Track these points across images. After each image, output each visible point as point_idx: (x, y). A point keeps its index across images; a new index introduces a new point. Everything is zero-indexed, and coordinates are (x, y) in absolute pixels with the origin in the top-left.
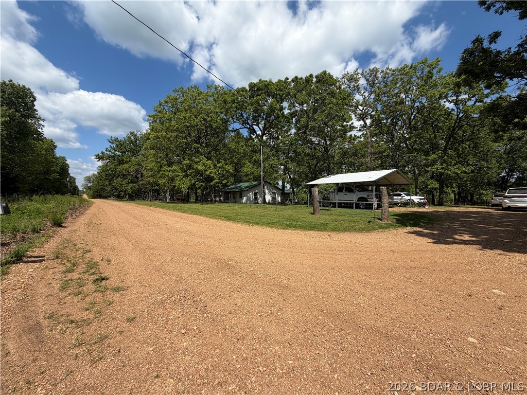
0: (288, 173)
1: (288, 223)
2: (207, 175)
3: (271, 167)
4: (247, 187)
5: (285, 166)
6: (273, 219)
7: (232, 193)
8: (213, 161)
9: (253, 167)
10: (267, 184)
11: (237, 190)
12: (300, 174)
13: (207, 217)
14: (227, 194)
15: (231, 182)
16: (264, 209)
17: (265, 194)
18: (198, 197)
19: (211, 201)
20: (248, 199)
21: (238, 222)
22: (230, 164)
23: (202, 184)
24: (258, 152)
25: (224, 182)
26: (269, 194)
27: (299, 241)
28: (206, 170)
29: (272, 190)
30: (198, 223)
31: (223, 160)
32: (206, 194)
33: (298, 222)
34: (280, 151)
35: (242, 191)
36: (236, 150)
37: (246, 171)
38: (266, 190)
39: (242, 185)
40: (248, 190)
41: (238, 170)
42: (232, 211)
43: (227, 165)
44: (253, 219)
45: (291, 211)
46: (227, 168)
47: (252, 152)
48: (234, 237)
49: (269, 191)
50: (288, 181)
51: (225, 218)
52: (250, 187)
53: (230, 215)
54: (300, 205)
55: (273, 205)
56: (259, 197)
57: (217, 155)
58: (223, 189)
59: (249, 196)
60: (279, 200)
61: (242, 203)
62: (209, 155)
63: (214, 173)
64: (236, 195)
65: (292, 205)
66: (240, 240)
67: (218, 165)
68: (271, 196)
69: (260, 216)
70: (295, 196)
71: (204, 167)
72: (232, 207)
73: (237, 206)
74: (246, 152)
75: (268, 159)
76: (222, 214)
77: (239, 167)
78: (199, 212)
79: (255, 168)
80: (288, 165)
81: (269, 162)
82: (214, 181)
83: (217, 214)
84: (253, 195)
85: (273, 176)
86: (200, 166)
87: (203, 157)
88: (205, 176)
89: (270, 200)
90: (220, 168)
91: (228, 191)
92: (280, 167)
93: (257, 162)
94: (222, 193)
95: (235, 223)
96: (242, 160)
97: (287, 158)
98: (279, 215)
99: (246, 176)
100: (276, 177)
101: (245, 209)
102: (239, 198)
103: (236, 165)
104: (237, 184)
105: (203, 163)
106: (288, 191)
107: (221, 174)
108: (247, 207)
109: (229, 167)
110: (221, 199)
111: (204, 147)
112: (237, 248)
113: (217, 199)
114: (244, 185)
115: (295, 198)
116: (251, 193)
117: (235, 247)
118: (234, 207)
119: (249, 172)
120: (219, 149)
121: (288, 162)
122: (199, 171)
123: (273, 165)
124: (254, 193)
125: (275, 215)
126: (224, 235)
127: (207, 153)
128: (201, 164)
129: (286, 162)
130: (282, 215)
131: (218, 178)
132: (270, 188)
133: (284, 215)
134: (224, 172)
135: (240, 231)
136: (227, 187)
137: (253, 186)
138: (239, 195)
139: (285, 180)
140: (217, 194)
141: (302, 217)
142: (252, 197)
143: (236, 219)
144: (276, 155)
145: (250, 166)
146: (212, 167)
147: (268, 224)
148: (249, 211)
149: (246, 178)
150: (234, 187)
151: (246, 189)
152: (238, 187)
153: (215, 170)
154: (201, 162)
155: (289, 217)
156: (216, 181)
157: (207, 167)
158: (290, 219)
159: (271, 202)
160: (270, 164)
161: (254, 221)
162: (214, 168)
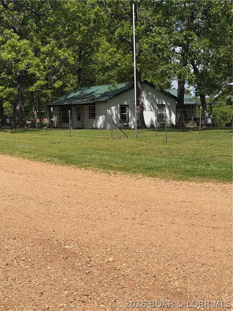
0: (192, 63)
1: (189, 167)
2: (21, 72)
3: (154, 51)
4: (106, 94)
5: (185, 48)
6: (157, 159)
7: (74, 109)
8: (32, 40)
9: (115, 52)
10: (147, 87)
11: (85, 101)
12: (217, 63)
13: (24, 158)
14: (64, 109)
15: (72, 85)
16: (141, 140)
17: (142, 108)
18: (6, 117)
19: (33, 125)
20: (109, 119)
21: (86, 167)
22: (68, 47)
23: (11, 89)
24: (126, 19)
25: (57, 85)
26: (151, 109)
27: (209, 203)
28: (19, 60)
29: (157, 100)
30: (6, 171)
31: (52, 37)
32: (21, 112)
33: (209, 166)
34: (173, 14)
35: (95, 104)
36: (80, 15)
37: (101, 61)
38: (145, 99)
39: (94, 91)
40: (107, 100)
41: (86, 59)
42: (74, 146)
43: (62, 49)
44: (117, 161)
45: (197, 143)
46: (61, 56)
47: (113, 18)
48: (77, 198)
49: (152, 102)
50: (189, 78)
51: (60, 158)
52: (111, 95)
53: (70, 153)
54: (216, 130)
55: (160, 131)
56: (131, 115)
57: (40, 27)
58: (57, 101)
59: (110, 114)
60: (172, 120)
61: (96, 128)
62: (23, 28)
63: (36, 66)
64: (83, 111)
65: (199, 130)
66: (90, 204)
67: (43, 49)
68: (155, 113)
69: (132, 155)
70: (206, 111)
71: (13, 55)
72: (76, 137)
73: (84, 135)
74: (101, 19)
75: (148, 33)
76: (55, 152)
77: (88, 52)
78: (8, 149)
79: (119, 54)
80: (192, 44)
81: (151, 39)
82: (35, 84)
83: (45, 152)
84: (118, 112)
85: (158, 71)
86: (5, 51)
87: (10, 33)
88: (17, 72)
89: (154, 121)
90: (47, 54)
91: (66, 103)
92: (174, 50)
93: (125, 40)
94: (54, 109)
95: (81, 169)
96: (94, 35)
97: (189, 29)
98: (171, 151)
99: (102, 70)
100: (165, 71)
101: (102, 141)
102: (89, 118)
103: (81, 49)
104: (85, 89)
105: (11, 45)
106: (191, 101)
107: (50, 68)
108: (105, 137)
109: (66, 53)
110: (52, 122)
111: (11, 10)
112: (83, 218)
113: (45, 121)
114: (98, 90)
115: (207, 115)
116: (113, 108)
117: (78, 217)
118: (78, 137)
119: (107, 63)
120: (43, 15)
121: (190, 38)
122: (4, 63)
123: (158, 45)
124: (119, 106)
125: (162, 152)
126: (57, 194)
127: (19, 24)
128: (8, 48)
129: (186, 37)
130: (178, 152)
131: (44, 77)
132: (154, 95)
133: (181, 150)
134: (56, 64)
135: (89, 185)
136: (64, 96)
137: (117, 93)
138: (89, 111)
139: (184, 77)
140: (44, 111)
141: (218, 154)
142: (117, 115)
143: (82, 162)
144: (165, 22)
145: (110, 49)
146: (30, 53)
147: (147, 171)
148: (109, 145)
149: (104, 75)
150: (78, 96)
151: (103, 100)
152: (88, 95)
153: (38, 60)
154: (8, 43)
155: (191, 155)
156: (40, 83)
157: (20, 53)
158: (193, 159)
159: (156, 124)
160: (152, 43)
161: (119, 164)
162: (35, 56)
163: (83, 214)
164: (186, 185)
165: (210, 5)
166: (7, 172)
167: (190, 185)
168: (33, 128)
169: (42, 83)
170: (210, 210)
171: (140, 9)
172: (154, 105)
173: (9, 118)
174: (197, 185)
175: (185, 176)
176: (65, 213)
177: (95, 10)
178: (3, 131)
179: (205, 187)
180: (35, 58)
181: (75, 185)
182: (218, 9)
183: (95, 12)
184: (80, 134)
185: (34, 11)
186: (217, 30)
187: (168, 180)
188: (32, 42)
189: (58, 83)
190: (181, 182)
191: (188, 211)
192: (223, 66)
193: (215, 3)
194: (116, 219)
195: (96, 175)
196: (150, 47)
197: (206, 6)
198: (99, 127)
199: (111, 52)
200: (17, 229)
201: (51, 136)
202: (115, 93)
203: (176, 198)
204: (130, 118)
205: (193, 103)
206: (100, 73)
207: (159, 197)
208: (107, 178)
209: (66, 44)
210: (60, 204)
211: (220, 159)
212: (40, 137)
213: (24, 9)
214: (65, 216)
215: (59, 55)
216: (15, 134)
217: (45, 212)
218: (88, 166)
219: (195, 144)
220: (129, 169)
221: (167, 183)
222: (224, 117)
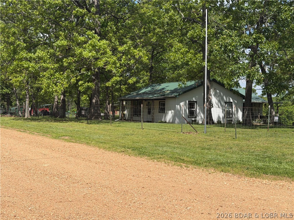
0: (260, 64)
1: (260, 164)
2: (99, 69)
3: (225, 52)
4: (175, 91)
5: (254, 49)
6: (228, 154)
7: (145, 103)
8: (110, 41)
9: (187, 52)
10: (215, 85)
11: (156, 96)
12: (285, 65)
13: (100, 147)
14: (136, 104)
15: (144, 82)
16: (210, 135)
17: (211, 105)
18: (82, 109)
19: (106, 118)
20: (177, 114)
22: (143, 47)
23: (90, 84)
24: (197, 23)
25: (131, 81)
26: (219, 106)
27: (285, 203)
28: (98, 58)
29: (225, 98)
30: (84, 159)
31: (129, 38)
32: (97, 105)
33: (281, 164)
34: (243, 19)
35: (165, 100)
36: (156, 18)
37: (174, 60)
38: (213, 96)
39: (164, 88)
40: (177, 96)
41: (158, 58)
42: (146, 138)
43: (138, 49)
44: (188, 155)
45: (266, 140)
46: (136, 55)
47: (185, 21)
48: (152, 189)
49: (220, 99)
50: (258, 78)
51: (133, 150)
52: (180, 92)
53: (143, 145)
54: (284, 129)
55: (228, 127)
56: (199, 111)
57: (118, 29)
58: (129, 96)
59: (179, 109)
60: (239, 117)
61: (166, 122)
62: (103, 29)
63: (113, 64)
64: (154, 106)
65: (267, 128)
66: (165, 196)
67: (120, 49)
68: (223, 109)
69: (202, 149)
70: (273, 110)
71: (94, 53)
72: (147, 130)
73: (155, 129)
74: (175, 23)
75: (219, 35)
76: (128, 143)
77: (160, 52)
78: (85, 139)
79: (191, 53)
80: (261, 46)
81: (221, 41)
82: (112, 80)
83: (119, 143)
84: (186, 108)
85: (228, 70)
86: (86, 50)
87: (92, 34)
88: (95, 69)
89: (221, 117)
90: (123, 53)
91: (138, 98)
92: (244, 51)
93: (196, 41)
94: (126, 103)
95: (154, 161)
96: (166, 37)
97: (259, 32)
98: (241, 147)
99: (172, 69)
100: (235, 70)
101: (172, 134)
102: (159, 112)
103: (154, 49)
104: (156, 86)
105: (92, 44)
106: (258, 100)
107: (125, 66)
108: (175, 131)
109: (141, 52)
110: (124, 115)
111: (93, 14)
112: (159, 210)
113: (117, 114)
114: (168, 86)
115: (274, 113)
116: (182, 104)
117: (154, 209)
118: (149, 129)
119: (178, 62)
120: (121, 18)
121: (260, 40)
122: (85, 60)
123: (229, 47)
124: (188, 102)
125: (232, 148)
126: (132, 184)
127: (99, 26)
128: (89, 47)
129: (255, 40)
130: (248, 148)
131: (119, 74)
132: (222, 93)
133: (251, 147)
134: (131, 62)
135: (163, 177)
136: (136, 92)
137: (187, 90)
138: (159, 106)
139: (253, 76)
140: (116, 105)
141: (290, 153)
142: (185, 111)
143: (155, 154)
144: (235, 26)
145: (182, 49)
146: (109, 52)
147: (219, 166)
148: (180, 139)
149: (174, 73)
150: (149, 92)
151: (173, 96)
152: (159, 91)
153: (115, 58)
154: (89, 42)
155: (262, 152)
156: (116, 79)
157: (99, 52)
158: (264, 156)
159: (223, 120)
160: (223, 44)
161: (190, 158)
162: (113, 55)
163: (159, 205)
164: (259, 182)
165: (279, 10)
166: (85, 161)
167: (264, 182)
168: (106, 120)
169: (118, 79)
170: (287, 210)
171: (211, 14)
172: (222, 102)
173: (84, 110)
174: (271, 183)
175: (258, 173)
176: (141, 204)
177: (170, 14)
178: (80, 122)
179: (280, 185)
180: (112, 56)
181: (149, 176)
182: (287, 14)
183: (170, 15)
184: (151, 127)
185: (113, 15)
186: (286, 34)
187: (240, 176)
188: (110, 42)
189: (132, 79)
190: (254, 179)
191: (264, 209)
192: (291, 68)
193: (284, 9)
194: (192, 213)
195: (169, 168)
196: (221, 48)
197: (276, 11)
198: (167, 121)
199: (183, 52)
200: (96, 217)
201: (124, 128)
202: (184, 90)
203: (250, 195)
204: (198, 113)
205: (260, 101)
206: (170, 71)
207: (233, 193)
208: (179, 171)
209: (141, 45)
210: (135, 194)
211: (292, 158)
212: (113, 128)
213: (104, 12)
214: (141, 206)
215: (134, 54)
216: (91, 125)
217: (121, 201)
218: (160, 158)
219: (265, 142)
220: (200, 163)
221: (240, 179)
222: (289, 116)
